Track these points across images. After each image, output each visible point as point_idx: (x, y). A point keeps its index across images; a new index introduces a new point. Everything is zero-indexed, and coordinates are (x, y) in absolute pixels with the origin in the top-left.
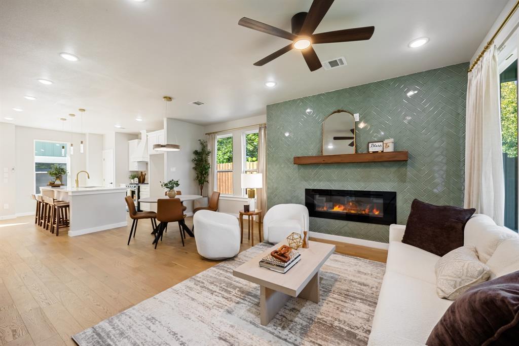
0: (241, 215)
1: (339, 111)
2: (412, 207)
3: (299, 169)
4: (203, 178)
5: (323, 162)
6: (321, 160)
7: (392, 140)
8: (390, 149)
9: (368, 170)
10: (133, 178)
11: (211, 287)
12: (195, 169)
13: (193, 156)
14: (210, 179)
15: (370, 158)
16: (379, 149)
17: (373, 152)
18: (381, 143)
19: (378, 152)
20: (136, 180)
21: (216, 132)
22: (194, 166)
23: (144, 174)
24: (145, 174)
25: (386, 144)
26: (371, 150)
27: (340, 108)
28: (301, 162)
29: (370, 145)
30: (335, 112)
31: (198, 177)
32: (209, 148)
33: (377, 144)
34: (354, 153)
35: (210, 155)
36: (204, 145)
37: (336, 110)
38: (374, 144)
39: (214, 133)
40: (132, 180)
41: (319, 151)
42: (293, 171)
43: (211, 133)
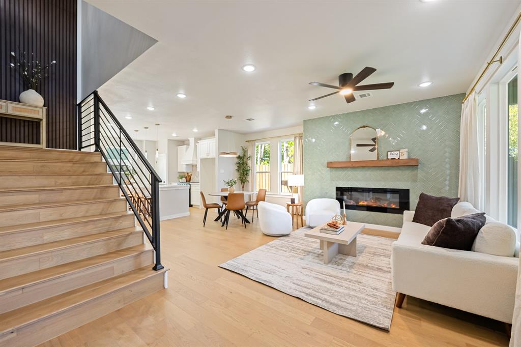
0: (288, 205)
1: (364, 127)
2: (420, 198)
3: (331, 172)
4: (244, 179)
5: (352, 166)
6: (350, 165)
7: (406, 150)
8: (405, 157)
9: (387, 172)
10: (181, 178)
12: (238, 170)
13: (237, 161)
14: (249, 178)
15: (389, 163)
16: (396, 157)
17: (392, 159)
18: (398, 152)
19: (395, 159)
20: (184, 179)
21: (255, 140)
22: (237, 168)
23: (189, 174)
24: (191, 175)
25: (402, 153)
26: (390, 157)
27: (365, 125)
28: (331, 166)
29: (389, 153)
30: (361, 127)
31: (240, 177)
32: (249, 154)
33: (395, 153)
34: (376, 159)
35: (251, 158)
36: (244, 150)
37: (362, 126)
38: (392, 152)
39: (253, 141)
40: (180, 180)
41: (347, 158)
42: (327, 172)
43: (251, 141)
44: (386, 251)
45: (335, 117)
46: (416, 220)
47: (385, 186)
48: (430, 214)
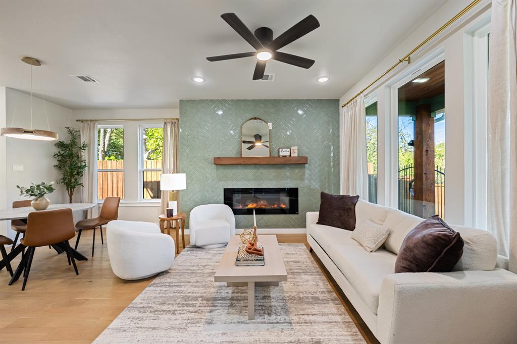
0: (162, 220)
1: (255, 119)
2: (321, 198)
3: (217, 170)
4: (73, 180)
5: (243, 163)
6: (241, 161)
7: (296, 148)
8: (295, 155)
9: (279, 171)
11: (165, 308)
12: (59, 167)
13: (56, 150)
14: (85, 180)
15: (282, 161)
16: (288, 154)
17: (283, 156)
18: (289, 150)
19: (286, 156)
21: (96, 120)
22: (56, 163)
25: (293, 150)
26: (281, 154)
27: (256, 116)
28: (219, 162)
29: (280, 150)
30: (252, 119)
31: (64, 179)
32: (83, 140)
33: (286, 150)
34: (269, 156)
35: (87, 149)
36: (74, 136)
37: (253, 117)
38: (284, 149)
39: (91, 121)
41: (237, 153)
42: (211, 171)
43: (87, 121)
44: (299, 264)
45: (221, 103)
46: (322, 221)
47: (277, 186)
48: (338, 214)
